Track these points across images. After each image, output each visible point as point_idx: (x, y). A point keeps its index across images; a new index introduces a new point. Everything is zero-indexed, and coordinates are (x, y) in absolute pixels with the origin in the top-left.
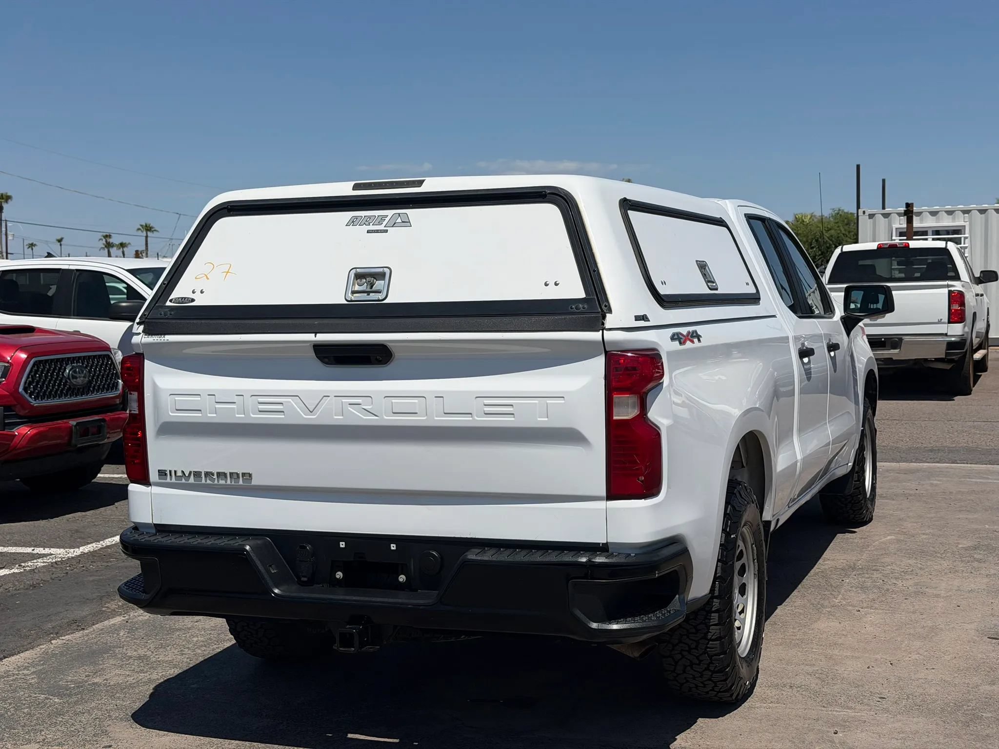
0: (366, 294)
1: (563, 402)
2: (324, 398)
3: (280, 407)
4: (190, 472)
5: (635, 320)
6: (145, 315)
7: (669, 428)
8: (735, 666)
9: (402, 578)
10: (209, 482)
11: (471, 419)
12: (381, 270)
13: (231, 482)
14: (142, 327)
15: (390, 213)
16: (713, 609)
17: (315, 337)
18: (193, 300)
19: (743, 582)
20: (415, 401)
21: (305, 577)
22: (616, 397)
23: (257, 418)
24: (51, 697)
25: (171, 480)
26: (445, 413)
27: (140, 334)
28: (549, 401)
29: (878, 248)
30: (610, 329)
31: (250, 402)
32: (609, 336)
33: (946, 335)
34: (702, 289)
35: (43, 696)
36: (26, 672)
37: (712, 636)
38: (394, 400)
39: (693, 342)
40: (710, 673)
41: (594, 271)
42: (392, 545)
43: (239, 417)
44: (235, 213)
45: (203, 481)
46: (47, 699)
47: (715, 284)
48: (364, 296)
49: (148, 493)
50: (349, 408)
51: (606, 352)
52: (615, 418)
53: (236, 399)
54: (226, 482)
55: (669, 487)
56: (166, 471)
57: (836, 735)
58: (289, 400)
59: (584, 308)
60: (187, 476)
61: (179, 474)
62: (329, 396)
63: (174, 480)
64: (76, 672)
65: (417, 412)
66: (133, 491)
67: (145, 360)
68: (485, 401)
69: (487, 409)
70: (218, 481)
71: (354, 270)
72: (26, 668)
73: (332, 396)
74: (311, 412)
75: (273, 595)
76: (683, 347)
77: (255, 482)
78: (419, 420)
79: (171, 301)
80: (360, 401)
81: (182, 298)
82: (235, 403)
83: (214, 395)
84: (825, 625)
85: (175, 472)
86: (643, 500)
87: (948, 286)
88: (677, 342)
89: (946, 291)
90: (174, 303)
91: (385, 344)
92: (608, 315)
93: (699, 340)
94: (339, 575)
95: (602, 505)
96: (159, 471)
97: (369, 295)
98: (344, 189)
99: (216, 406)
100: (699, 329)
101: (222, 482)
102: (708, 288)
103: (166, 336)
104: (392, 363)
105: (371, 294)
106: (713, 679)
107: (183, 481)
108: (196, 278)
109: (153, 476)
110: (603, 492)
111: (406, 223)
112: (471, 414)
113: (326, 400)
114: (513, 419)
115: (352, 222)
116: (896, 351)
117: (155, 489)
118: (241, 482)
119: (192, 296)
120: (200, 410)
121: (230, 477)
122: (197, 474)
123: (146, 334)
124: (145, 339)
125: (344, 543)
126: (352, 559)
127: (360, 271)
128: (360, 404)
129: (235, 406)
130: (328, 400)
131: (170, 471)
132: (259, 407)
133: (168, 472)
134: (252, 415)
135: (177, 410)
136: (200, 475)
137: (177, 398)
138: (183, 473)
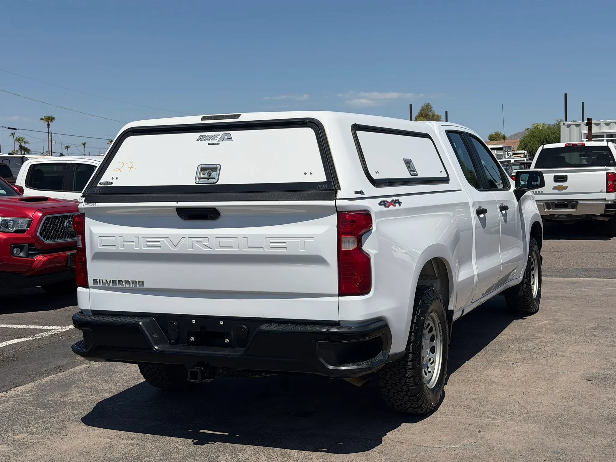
1: (314, 240)
2: (183, 238)
3: (158, 244)
4: (110, 281)
5: (355, 194)
6: (86, 192)
7: (375, 255)
8: (423, 393)
9: (227, 341)
10: (120, 286)
11: (263, 250)
12: (215, 166)
13: (133, 286)
14: (84, 199)
15: (221, 133)
16: (409, 360)
17: (177, 204)
18: (112, 183)
19: (433, 345)
20: (232, 240)
21: (173, 340)
22: (343, 238)
23: (146, 250)
24: (38, 408)
25: (100, 285)
26: (249, 247)
27: (83, 202)
28: (306, 240)
29: (565, 146)
30: (340, 199)
31: (142, 241)
32: (339, 203)
33: (605, 199)
34: (406, 175)
35: (34, 408)
36: (27, 395)
37: (409, 375)
38: (221, 240)
39: (395, 206)
40: (408, 397)
41: (332, 166)
42: (221, 322)
43: (136, 250)
44: (136, 134)
45: (117, 286)
46: (36, 409)
47: (415, 172)
48: (205, 181)
49: (87, 292)
50: (197, 245)
51: (338, 212)
52: (343, 249)
53: (134, 239)
54: (130, 286)
55: (375, 289)
56: (97, 280)
57: (480, 433)
58: (164, 239)
59: (325, 187)
60: (108, 282)
61: (104, 281)
62: (185, 237)
63: (101, 285)
64: (54, 395)
65: (233, 246)
66: (80, 292)
67: (86, 217)
68: (270, 240)
69: (272, 245)
70: (126, 286)
71: (201, 166)
72: (27, 393)
73: (187, 237)
74: (175, 246)
75: (154, 350)
76: (387, 209)
77: (146, 286)
78: (234, 251)
79: (100, 184)
80: (202, 240)
81: (106, 182)
82: (134, 241)
83: (123, 237)
84: (492, 372)
85: (102, 280)
86: (359, 296)
87: (606, 170)
88: (383, 206)
89: (605, 172)
90: (101, 185)
91: (215, 207)
92: (339, 191)
93: (400, 205)
94: (192, 339)
95: (336, 299)
96: (93, 280)
97: (208, 180)
98: (196, 120)
99: (124, 243)
100: (400, 199)
101: (128, 286)
102: (410, 175)
103: (96, 204)
104: (220, 218)
105: (210, 180)
106: (410, 400)
107: (107, 285)
108: (114, 171)
109: (90, 283)
110: (336, 292)
111: (230, 139)
112: (263, 247)
114: (286, 250)
115: (200, 139)
116: (574, 210)
117: (91, 290)
118: (138, 286)
119: (111, 181)
120: (115, 246)
121: (132, 283)
122: (114, 282)
123: (86, 202)
124: (85, 205)
125: (194, 321)
126: (199, 330)
127: (204, 166)
128: (202, 242)
129: (134, 243)
130: (184, 240)
131: (99, 280)
132: (147, 243)
133: (98, 281)
134: (143, 248)
135: (102, 245)
136: (116, 282)
137: (103, 239)
138: (106, 281)
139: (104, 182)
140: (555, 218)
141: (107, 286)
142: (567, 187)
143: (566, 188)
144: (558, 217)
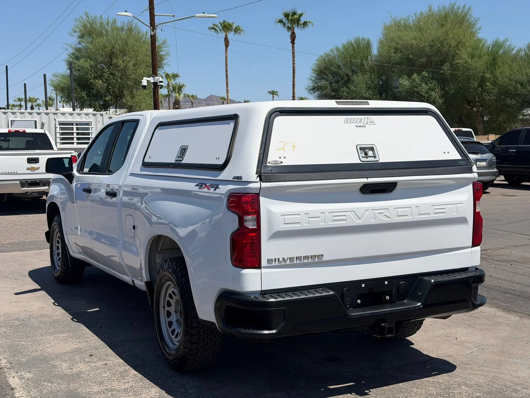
0: (366, 158)
1: (462, 205)
2: (366, 211)
3: (344, 218)
4: (288, 258)
6: (258, 171)
9: (387, 298)
10: (298, 262)
11: (429, 216)
12: (371, 146)
13: (311, 260)
14: (258, 178)
15: (363, 117)
17: (368, 180)
18: (282, 162)
20: (407, 209)
21: (347, 305)
22: (476, 202)
23: (332, 224)
25: (275, 263)
26: (419, 214)
27: (258, 182)
28: (458, 205)
29: (8, 132)
31: (329, 216)
32: (473, 175)
38: (398, 210)
41: (460, 147)
42: (385, 282)
43: (322, 225)
44: (284, 114)
45: (295, 262)
49: (259, 273)
50: (378, 215)
51: (473, 183)
52: (476, 211)
53: (321, 215)
54: (308, 261)
58: (349, 213)
59: (464, 163)
60: (286, 260)
61: (281, 260)
63: (277, 263)
65: (408, 214)
67: (260, 197)
68: (435, 207)
69: (436, 211)
70: (304, 261)
71: (359, 146)
73: (370, 209)
74: (360, 219)
75: (348, 316)
77: (324, 259)
78: (409, 218)
79: (269, 163)
80: (383, 211)
81: (275, 161)
82: (320, 217)
83: (308, 214)
85: (278, 259)
87: (70, 153)
91: (398, 182)
94: (359, 301)
95: (470, 250)
96: (268, 259)
97: (367, 158)
99: (309, 220)
101: (306, 261)
108: (277, 150)
109: (264, 262)
110: (471, 244)
111: (372, 122)
112: (429, 214)
114: (445, 215)
115: (347, 121)
118: (317, 260)
119: (280, 160)
121: (311, 258)
122: (291, 259)
123: (263, 182)
124: (264, 185)
125: (364, 284)
126: (367, 292)
127: (361, 146)
128: (383, 213)
129: (320, 219)
130: (368, 212)
131: (275, 259)
132: (333, 218)
133: (274, 259)
134: (329, 223)
135: (285, 224)
136: (294, 259)
137: (285, 217)
138: (283, 259)
139: (273, 161)
140: (28, 195)
141: (284, 264)
142: (39, 168)
143: (38, 169)
144: (30, 195)
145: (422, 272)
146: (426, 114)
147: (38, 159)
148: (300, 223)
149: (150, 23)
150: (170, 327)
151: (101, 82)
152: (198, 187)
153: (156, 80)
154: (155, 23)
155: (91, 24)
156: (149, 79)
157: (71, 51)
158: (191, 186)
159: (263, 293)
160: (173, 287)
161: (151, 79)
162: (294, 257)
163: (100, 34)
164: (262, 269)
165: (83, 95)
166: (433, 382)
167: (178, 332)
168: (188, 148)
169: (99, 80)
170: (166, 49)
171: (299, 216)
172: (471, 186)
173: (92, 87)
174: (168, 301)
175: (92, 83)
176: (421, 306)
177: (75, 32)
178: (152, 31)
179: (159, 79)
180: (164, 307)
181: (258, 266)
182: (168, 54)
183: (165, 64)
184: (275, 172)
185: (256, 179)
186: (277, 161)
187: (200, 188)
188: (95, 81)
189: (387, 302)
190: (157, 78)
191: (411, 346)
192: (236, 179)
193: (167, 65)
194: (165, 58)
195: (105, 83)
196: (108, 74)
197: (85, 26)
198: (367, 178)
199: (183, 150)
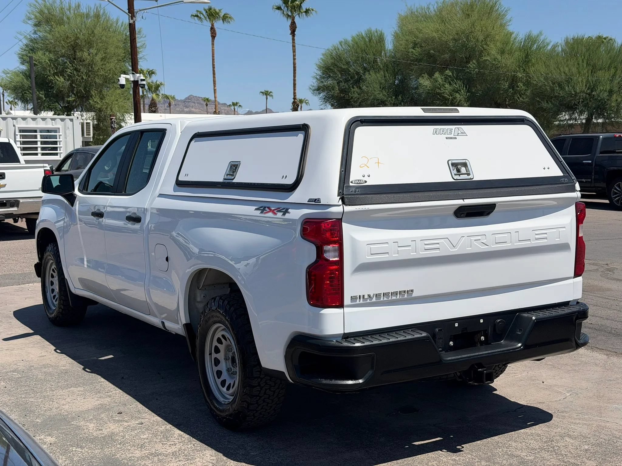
0: (458, 176)
1: (565, 229)
3: (437, 246)
4: (374, 294)
6: (340, 192)
9: (483, 338)
10: (385, 299)
11: (530, 242)
12: (464, 161)
13: (400, 297)
14: (341, 201)
15: (453, 127)
17: (464, 201)
18: (366, 182)
20: (506, 235)
21: (440, 348)
23: (423, 254)
25: (359, 301)
26: (519, 241)
27: (341, 205)
28: (560, 230)
31: (420, 244)
38: (497, 236)
42: (481, 320)
43: (413, 255)
44: (366, 124)
45: (382, 299)
49: (341, 313)
50: (475, 243)
51: (576, 203)
52: (580, 236)
54: (396, 297)
58: (442, 241)
59: (566, 181)
60: (372, 297)
61: (366, 297)
62: (464, 237)
63: (361, 301)
65: (508, 241)
67: (343, 223)
68: (536, 232)
69: (537, 237)
70: (391, 298)
71: (450, 161)
73: (466, 236)
74: (454, 247)
75: (443, 361)
77: (414, 295)
78: (507, 246)
79: (352, 182)
80: (480, 237)
81: (358, 180)
82: (410, 246)
85: (363, 295)
87: (44, 167)
89: (42, 170)
90: (354, 184)
91: (497, 203)
94: (451, 343)
95: (572, 281)
96: (351, 297)
97: (460, 176)
99: (399, 249)
101: (394, 298)
103: (367, 206)
107: (368, 301)
108: (360, 167)
109: (347, 301)
111: (464, 133)
112: (530, 240)
113: (462, 239)
114: (547, 241)
116: (15, 209)
117: (347, 310)
118: (406, 296)
119: (364, 179)
121: (400, 294)
122: (378, 296)
123: (346, 205)
124: (348, 209)
125: (457, 324)
126: (460, 333)
127: (454, 162)
128: (480, 240)
129: (410, 248)
130: (463, 239)
131: (360, 296)
132: (425, 247)
133: (358, 297)
134: (421, 253)
135: (371, 254)
136: (381, 296)
137: (372, 246)
138: (369, 296)
139: (356, 180)
142: (6, 185)
143: (4, 186)
145: (520, 308)
146: (523, 123)
147: (4, 174)
148: (388, 253)
149: (129, 9)
150: (219, 378)
151: (62, 79)
152: (260, 212)
153: (137, 78)
154: (135, 9)
155: (48, 9)
156: (127, 76)
157: (25, 42)
158: (250, 210)
159: (347, 336)
160: (223, 330)
161: (130, 77)
162: (381, 294)
163: (60, 22)
164: (344, 308)
165: (40, 95)
166: (532, 434)
167: (230, 384)
168: (240, 164)
169: (60, 76)
170: (142, 39)
171: (386, 245)
172: (573, 207)
173: (51, 85)
174: (216, 347)
175: (51, 81)
176: (522, 347)
177: (30, 19)
178: (130, 18)
179: (140, 76)
180: (210, 354)
181: (340, 305)
182: (144, 46)
183: (141, 58)
184: (359, 193)
185: (338, 202)
186: (360, 180)
187: (261, 213)
188: (55, 77)
189: (482, 343)
190: (138, 75)
191: (495, 392)
192: (312, 202)
193: (143, 59)
194: (140, 51)
195: (68, 80)
196: (71, 70)
197: (41, 12)
198: (463, 199)
199: (234, 167)
